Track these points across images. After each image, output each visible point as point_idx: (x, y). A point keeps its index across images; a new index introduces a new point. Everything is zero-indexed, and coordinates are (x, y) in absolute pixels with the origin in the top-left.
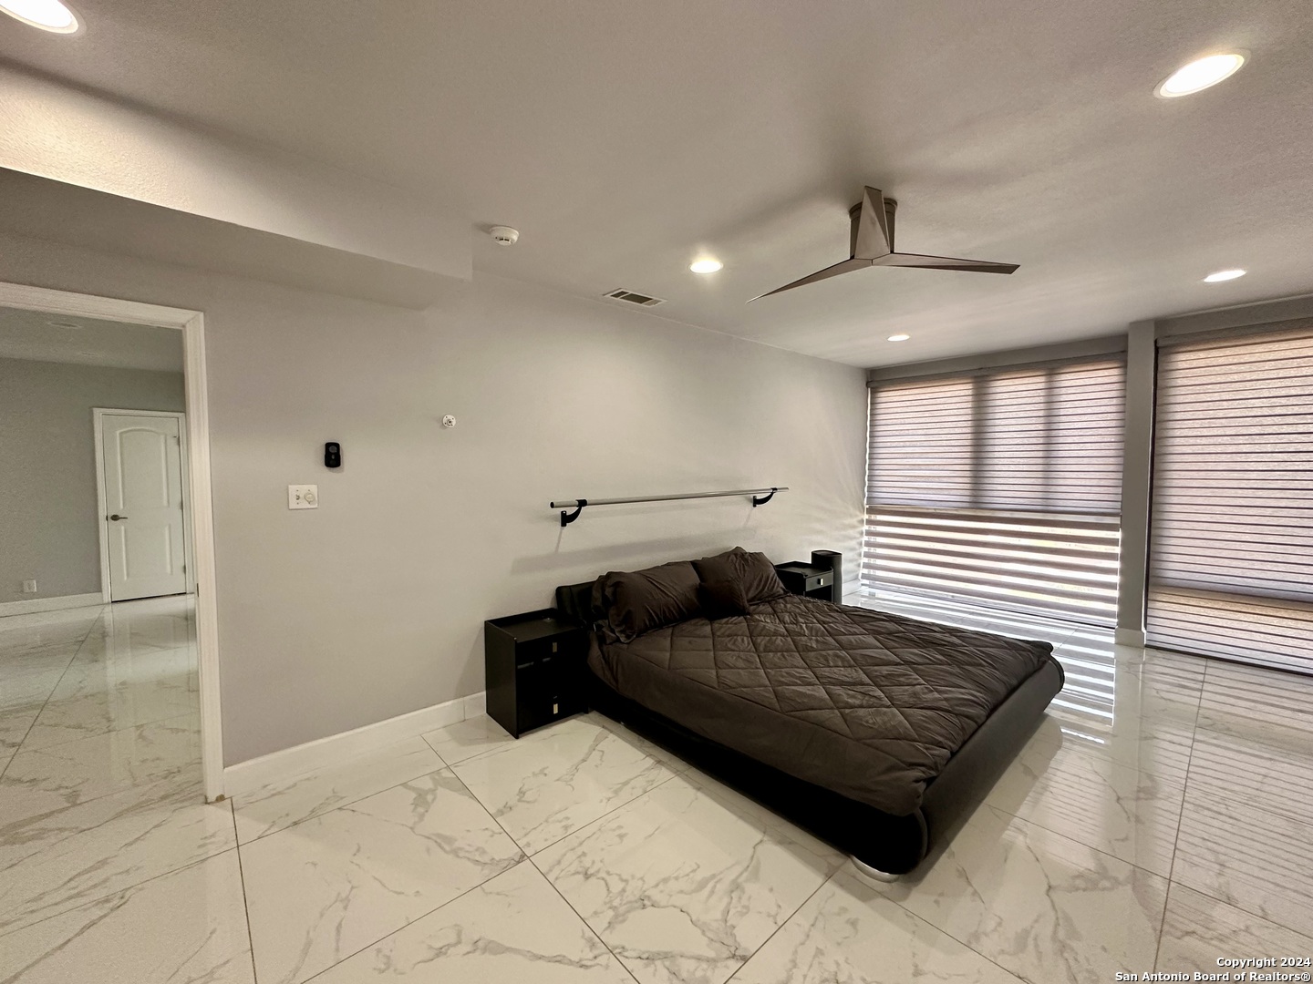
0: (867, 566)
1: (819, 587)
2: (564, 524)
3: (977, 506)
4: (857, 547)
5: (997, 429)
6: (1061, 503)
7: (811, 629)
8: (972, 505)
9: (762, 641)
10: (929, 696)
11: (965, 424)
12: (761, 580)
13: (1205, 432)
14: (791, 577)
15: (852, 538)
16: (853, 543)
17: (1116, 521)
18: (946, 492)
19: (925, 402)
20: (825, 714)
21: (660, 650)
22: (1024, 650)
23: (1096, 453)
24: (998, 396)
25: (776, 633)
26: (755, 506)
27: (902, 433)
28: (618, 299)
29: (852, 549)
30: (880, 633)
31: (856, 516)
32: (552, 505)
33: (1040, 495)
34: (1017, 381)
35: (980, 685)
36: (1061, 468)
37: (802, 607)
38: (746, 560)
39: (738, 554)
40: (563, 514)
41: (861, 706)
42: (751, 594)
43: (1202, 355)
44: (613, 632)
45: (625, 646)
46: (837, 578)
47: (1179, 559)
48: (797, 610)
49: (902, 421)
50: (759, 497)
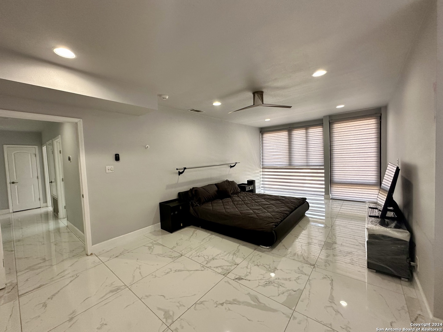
0: (263, 184)
1: (250, 189)
2: (179, 175)
3: (290, 166)
4: (260, 179)
5: (294, 144)
6: (310, 163)
7: (248, 199)
8: (289, 165)
9: (236, 203)
10: (277, 210)
11: (286, 143)
12: (234, 188)
13: (341, 144)
14: (242, 187)
15: (258, 176)
16: (258, 178)
17: (323, 167)
18: (282, 162)
19: (276, 137)
20: (253, 215)
21: (209, 207)
22: (299, 199)
23: (318, 150)
24: (294, 135)
25: (239, 201)
26: (231, 168)
27: (270, 146)
28: (192, 111)
29: (258, 179)
30: (265, 199)
31: (259, 170)
32: (177, 169)
33: (306, 161)
34: (298, 131)
35: (289, 208)
36: (310, 154)
37: (245, 194)
38: (230, 183)
39: (227, 181)
40: (179, 172)
41: (261, 213)
42: (232, 192)
43: (339, 124)
44: (196, 203)
45: (200, 207)
46: (254, 187)
47: (338, 176)
48: (244, 195)
49: (270, 142)
50: (232, 165)
